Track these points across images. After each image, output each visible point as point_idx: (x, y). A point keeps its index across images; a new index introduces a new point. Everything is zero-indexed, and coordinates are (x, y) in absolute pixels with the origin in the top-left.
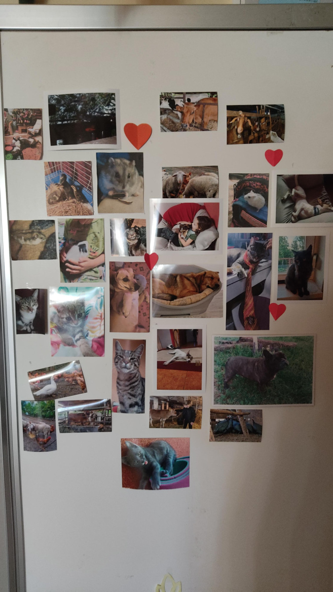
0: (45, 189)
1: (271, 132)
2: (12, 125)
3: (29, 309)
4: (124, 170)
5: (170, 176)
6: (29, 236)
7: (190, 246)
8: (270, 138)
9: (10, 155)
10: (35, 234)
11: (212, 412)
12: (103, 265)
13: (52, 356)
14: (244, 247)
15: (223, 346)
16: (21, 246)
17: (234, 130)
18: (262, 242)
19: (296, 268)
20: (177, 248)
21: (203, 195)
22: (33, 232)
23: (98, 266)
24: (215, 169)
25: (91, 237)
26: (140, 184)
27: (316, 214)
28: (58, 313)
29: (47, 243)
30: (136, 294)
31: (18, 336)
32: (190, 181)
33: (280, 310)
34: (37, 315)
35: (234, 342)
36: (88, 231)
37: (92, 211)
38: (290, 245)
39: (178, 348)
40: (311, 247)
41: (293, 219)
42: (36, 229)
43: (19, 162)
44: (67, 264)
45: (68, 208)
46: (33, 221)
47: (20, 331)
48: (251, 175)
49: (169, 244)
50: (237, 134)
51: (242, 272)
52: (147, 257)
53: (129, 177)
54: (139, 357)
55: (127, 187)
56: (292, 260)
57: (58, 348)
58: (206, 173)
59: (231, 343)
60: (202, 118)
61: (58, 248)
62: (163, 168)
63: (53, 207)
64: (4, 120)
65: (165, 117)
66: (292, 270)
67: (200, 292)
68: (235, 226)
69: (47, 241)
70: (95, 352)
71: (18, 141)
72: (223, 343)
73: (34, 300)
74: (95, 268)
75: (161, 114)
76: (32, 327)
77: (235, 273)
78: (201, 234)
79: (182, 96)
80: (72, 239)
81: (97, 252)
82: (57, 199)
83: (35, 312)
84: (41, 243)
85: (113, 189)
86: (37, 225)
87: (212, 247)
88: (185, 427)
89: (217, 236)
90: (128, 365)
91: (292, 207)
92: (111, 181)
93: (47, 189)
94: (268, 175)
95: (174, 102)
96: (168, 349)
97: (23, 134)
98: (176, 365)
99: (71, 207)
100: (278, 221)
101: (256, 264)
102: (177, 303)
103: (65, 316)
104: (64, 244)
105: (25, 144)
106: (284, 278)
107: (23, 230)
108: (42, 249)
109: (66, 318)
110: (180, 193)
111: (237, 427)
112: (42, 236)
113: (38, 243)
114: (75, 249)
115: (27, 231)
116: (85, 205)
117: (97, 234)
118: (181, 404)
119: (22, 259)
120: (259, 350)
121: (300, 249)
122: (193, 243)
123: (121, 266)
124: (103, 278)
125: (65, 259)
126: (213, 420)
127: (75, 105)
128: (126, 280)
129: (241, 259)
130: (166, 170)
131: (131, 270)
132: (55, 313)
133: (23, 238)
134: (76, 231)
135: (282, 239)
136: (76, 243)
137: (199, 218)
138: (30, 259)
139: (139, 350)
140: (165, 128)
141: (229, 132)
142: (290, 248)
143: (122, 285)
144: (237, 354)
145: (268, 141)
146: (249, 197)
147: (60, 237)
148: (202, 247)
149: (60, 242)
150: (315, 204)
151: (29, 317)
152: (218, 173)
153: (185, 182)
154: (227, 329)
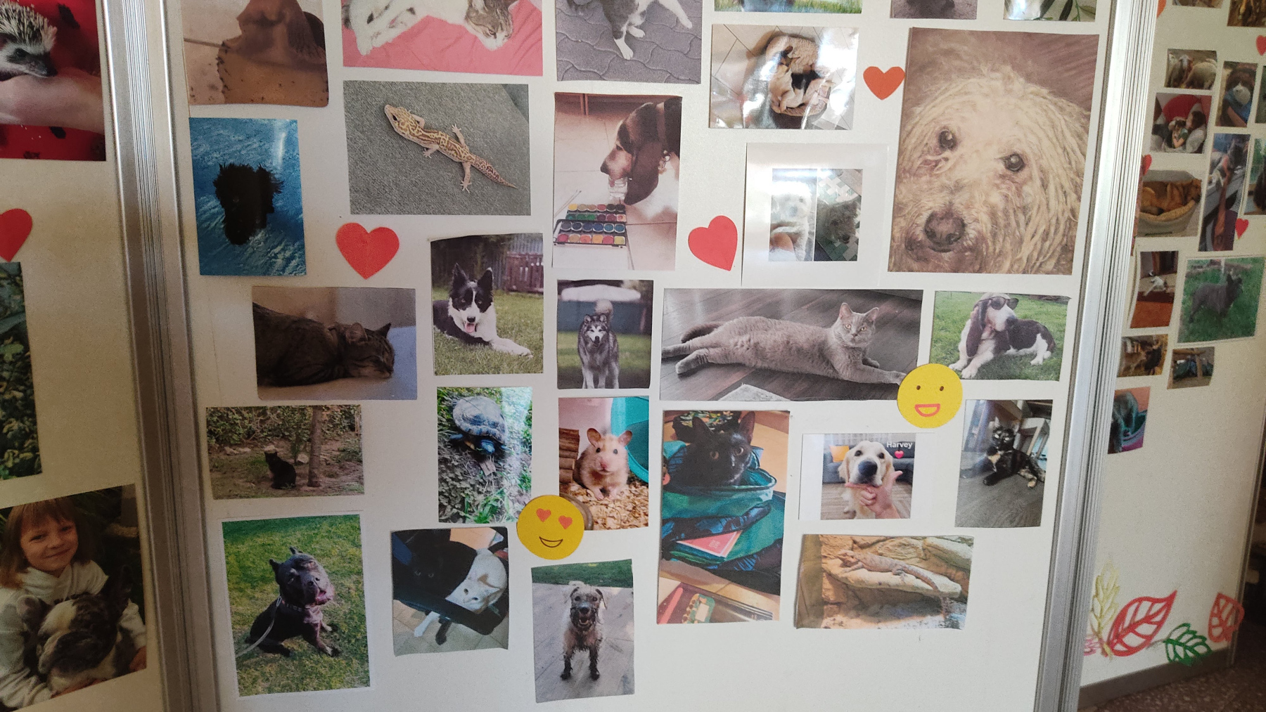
5: (1175, 61)
7: (1181, 148)
11: (1175, 353)
14: (1225, 151)
15: (1194, 272)
17: (1237, 10)
19: (1264, 178)
20: (1169, 149)
21: (1202, 86)
24: (1213, 54)
32: (1193, 67)
33: (1243, 227)
35: (1205, 266)
38: (1262, 149)
48: (1243, 64)
49: (1163, 144)
50: (1239, 14)
51: (1220, 180)
56: (1262, 168)
58: (1207, 60)
59: (1202, 267)
62: (1170, 50)
66: (1260, 178)
67: (1185, 205)
68: (1222, 125)
72: (1195, 267)
77: (1214, 181)
78: (1193, 132)
87: (1200, 150)
88: (1148, 374)
89: (1206, 135)
94: (1255, 66)
100: (1258, 121)
101: (1232, 170)
106: (1253, 188)
110: (1183, 82)
111: (1193, 369)
118: (1151, 345)
122: (1184, 144)
126: (1175, 361)
129: (1221, 164)
130: (1174, 52)
135: (1257, 142)
137: (1194, 113)
140: (1177, 1)
141: (1231, 12)
146: (1237, 91)
148: (1191, 150)
152: (1216, 61)
153: (1190, 69)
154: (1200, 250)
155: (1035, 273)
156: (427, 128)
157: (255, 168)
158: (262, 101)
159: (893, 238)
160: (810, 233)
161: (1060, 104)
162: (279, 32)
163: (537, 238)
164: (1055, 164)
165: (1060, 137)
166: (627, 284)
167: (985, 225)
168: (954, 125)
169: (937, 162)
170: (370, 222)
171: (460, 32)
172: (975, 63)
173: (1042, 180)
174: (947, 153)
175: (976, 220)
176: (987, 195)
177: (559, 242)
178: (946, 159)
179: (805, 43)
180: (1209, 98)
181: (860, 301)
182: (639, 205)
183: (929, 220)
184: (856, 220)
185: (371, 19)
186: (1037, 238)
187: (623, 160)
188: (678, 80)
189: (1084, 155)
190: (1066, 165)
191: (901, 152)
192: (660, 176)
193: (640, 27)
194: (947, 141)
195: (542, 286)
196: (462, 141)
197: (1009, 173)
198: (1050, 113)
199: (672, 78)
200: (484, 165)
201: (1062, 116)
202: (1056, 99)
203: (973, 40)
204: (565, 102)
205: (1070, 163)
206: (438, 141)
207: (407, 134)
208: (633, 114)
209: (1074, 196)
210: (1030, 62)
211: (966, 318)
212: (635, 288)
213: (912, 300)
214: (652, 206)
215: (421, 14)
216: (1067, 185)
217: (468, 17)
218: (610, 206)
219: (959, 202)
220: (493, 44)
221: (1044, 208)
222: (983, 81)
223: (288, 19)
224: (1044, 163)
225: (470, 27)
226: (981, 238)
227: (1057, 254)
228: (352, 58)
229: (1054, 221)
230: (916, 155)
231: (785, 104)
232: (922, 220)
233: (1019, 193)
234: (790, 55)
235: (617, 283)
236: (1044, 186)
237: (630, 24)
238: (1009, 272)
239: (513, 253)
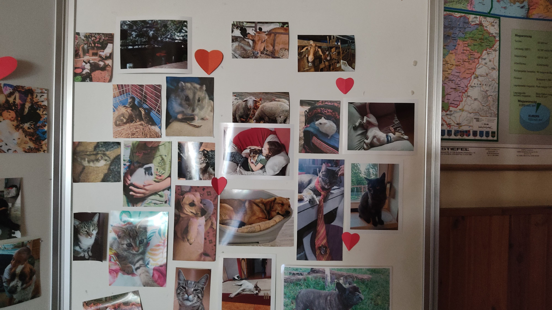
0: (112, 110)
1: (342, 61)
2: (83, 49)
3: (89, 234)
4: (194, 94)
5: (240, 101)
6: (93, 157)
7: (261, 171)
8: (340, 66)
9: (79, 77)
10: (99, 156)
12: (169, 188)
13: (110, 285)
14: (315, 173)
15: (293, 278)
16: (84, 168)
17: (305, 58)
18: (334, 169)
19: (369, 196)
20: (246, 172)
21: (274, 121)
22: (97, 154)
23: (164, 190)
24: (286, 95)
25: (157, 159)
26: (210, 108)
27: (389, 142)
28: (118, 239)
29: (111, 165)
30: (202, 220)
31: (75, 263)
32: (260, 106)
33: (353, 240)
34: (96, 240)
35: (305, 273)
36: (155, 154)
37: (160, 134)
38: (363, 172)
39: (246, 279)
40: (384, 174)
41: (365, 147)
42: (101, 151)
43: (87, 84)
44: (131, 187)
45: (135, 130)
46: (98, 143)
47: (76, 257)
48: (322, 102)
49: (238, 168)
50: (308, 62)
51: (313, 198)
52: (215, 182)
53: (199, 101)
54: (203, 288)
55: (197, 111)
56: (365, 188)
57: (117, 277)
58: (277, 99)
59: (302, 275)
60: (274, 47)
61: (123, 171)
62: (234, 93)
63: (119, 129)
64: (76, 43)
65: (236, 44)
66: (365, 198)
67: (270, 219)
68: (306, 152)
69: (111, 163)
70: (156, 281)
71: (88, 64)
72: (294, 274)
73: (94, 225)
74: (160, 191)
75: (233, 41)
76: (90, 253)
77: (307, 199)
78: (272, 158)
79: (253, 25)
80: (137, 162)
81: (163, 175)
82: (125, 121)
83: (94, 237)
84: (105, 165)
85: (182, 112)
86: (102, 147)
87: (283, 172)
89: (288, 161)
90: (191, 297)
91: (364, 135)
92: (181, 105)
93: (114, 111)
94: (339, 103)
95: (245, 30)
96: (234, 279)
97: (94, 57)
98: (242, 298)
99: (138, 130)
100: (350, 148)
101: (328, 191)
102: (246, 230)
103: (126, 242)
104: (129, 167)
105: (95, 67)
106: (357, 206)
107: (87, 152)
108: (106, 171)
109: (126, 245)
110: (251, 118)
112: (106, 158)
113: (102, 165)
114: (140, 171)
115: (92, 153)
116: (153, 127)
117: (164, 157)
119: (84, 181)
120: (331, 282)
121: (373, 177)
122: (263, 168)
123: (188, 190)
124: (168, 202)
125: (129, 182)
127: (147, 31)
128: (192, 204)
129: (312, 185)
130: (236, 95)
131: (198, 194)
132: (115, 239)
133: (86, 159)
134: (142, 153)
135: (354, 167)
136: (141, 166)
137: (270, 143)
138: (92, 182)
139: (203, 280)
140: (236, 55)
141: (299, 61)
142: (363, 175)
143: (188, 210)
144: (308, 286)
145: (339, 69)
146: (321, 124)
147: (125, 159)
148: (272, 173)
149: (124, 165)
150: (387, 132)
151: (87, 242)
152: (289, 99)
153: (256, 107)
154: (298, 259)
180: (287, 131)
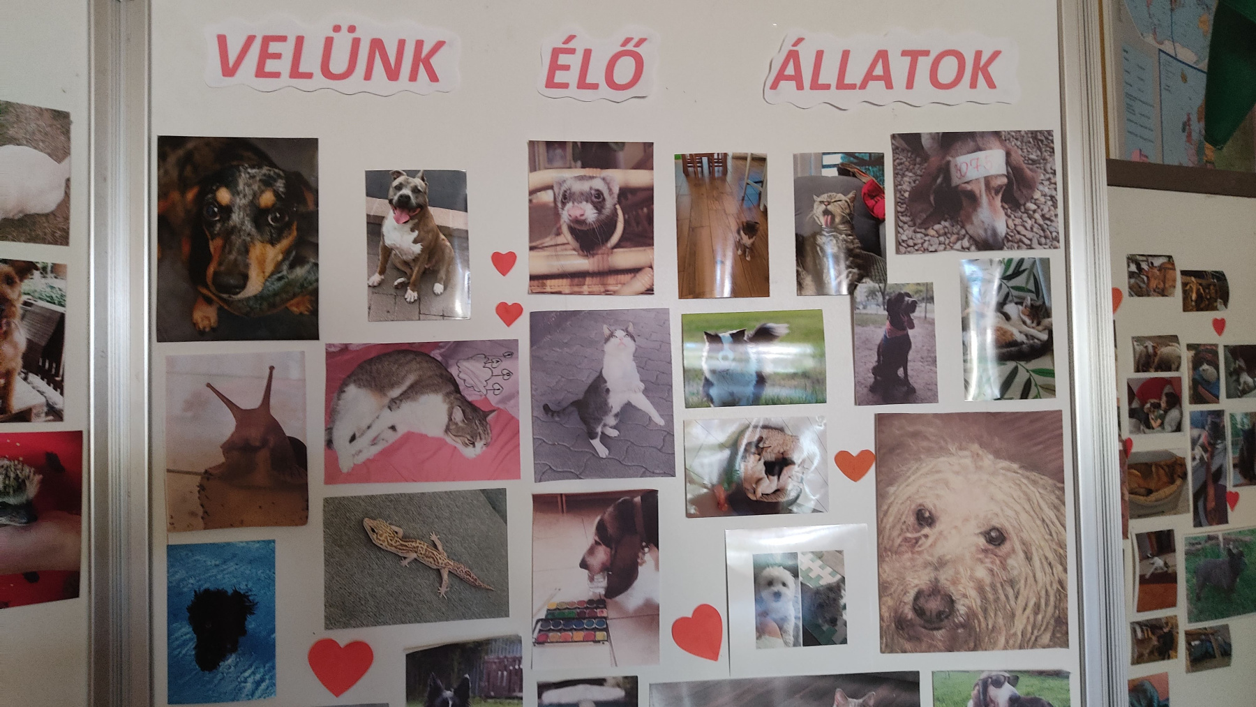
1: (1219, 300)
5: (1141, 347)
7: (1159, 429)
8: (1216, 307)
11: (1188, 634)
14: (1203, 427)
15: (1193, 548)
17: (1189, 298)
19: (1245, 449)
20: (1147, 430)
21: (1170, 369)
24: (1174, 339)
32: (1159, 352)
33: (1235, 499)
35: (1203, 542)
38: (1239, 423)
39: (1157, 556)
40: (1254, 423)
41: (1239, 394)
48: (1204, 345)
49: (1141, 426)
50: (1192, 301)
51: (1203, 456)
56: (1241, 440)
58: (1171, 344)
59: (1200, 544)
60: (1164, 283)
62: (1133, 338)
65: (1133, 281)
66: (1242, 450)
67: (1173, 483)
68: (1195, 403)
72: (1193, 544)
75: (1129, 277)
77: (1198, 457)
78: (1169, 412)
79: (1144, 258)
87: (1178, 428)
88: (1163, 659)
89: (1181, 414)
91: (1238, 380)
95: (1139, 264)
96: (1148, 557)
98: (1155, 578)
100: (1229, 396)
101: (1213, 445)
102: (1154, 499)
106: (1237, 461)
110: (1150, 367)
111: (1210, 650)
118: (1161, 628)
121: (1246, 427)
122: (1162, 425)
126: (1188, 643)
129: (1201, 440)
130: (1138, 340)
135: (1232, 416)
137: (1167, 395)
140: (1133, 293)
141: (1184, 299)
142: (1239, 426)
144: (1206, 556)
145: (1215, 309)
146: (1204, 370)
148: (1170, 429)
150: (1253, 377)
152: (1179, 343)
153: (1155, 354)
154: (1195, 526)
155: (1032, 648)
156: (405, 538)
157: (230, 591)
158: (242, 524)
159: (882, 619)
160: (797, 618)
161: (1033, 477)
162: (263, 457)
163: (515, 641)
164: (1036, 536)
165: (1037, 510)
166: (610, 681)
167: (974, 600)
168: (929, 503)
169: (917, 540)
170: (343, 637)
171: (440, 443)
172: (942, 443)
173: (1026, 553)
174: (926, 530)
175: (965, 596)
176: (972, 569)
177: (539, 642)
178: (926, 536)
179: (776, 432)
180: (1179, 379)
181: (853, 687)
182: (620, 598)
183: (917, 598)
184: (842, 602)
185: (353, 438)
186: (1028, 611)
187: (602, 555)
188: (653, 474)
189: (1064, 527)
190: (1047, 537)
191: (880, 532)
192: (640, 569)
193: (615, 427)
194: (924, 518)
195: (521, 690)
196: (440, 548)
197: (991, 547)
198: (1023, 487)
199: (647, 473)
200: (462, 570)
201: (1037, 490)
202: (1028, 474)
203: (938, 422)
204: (543, 503)
205: (1051, 535)
206: (415, 550)
207: (385, 545)
208: (610, 509)
209: (1060, 568)
210: (996, 439)
211: (967, 699)
212: (618, 685)
213: (909, 682)
214: (633, 598)
215: (402, 430)
216: (1051, 556)
217: (447, 430)
218: (590, 602)
219: (944, 577)
220: (470, 453)
221: (1031, 580)
222: (953, 460)
223: (271, 444)
224: (1025, 535)
225: (449, 439)
226: (971, 614)
227: (1051, 627)
228: (333, 474)
229: (1043, 593)
230: (895, 533)
231: (760, 491)
232: (910, 597)
233: (1004, 566)
234: (761, 445)
235: (600, 682)
236: (1029, 558)
237: (605, 425)
238: (1005, 648)
239: (492, 657)
